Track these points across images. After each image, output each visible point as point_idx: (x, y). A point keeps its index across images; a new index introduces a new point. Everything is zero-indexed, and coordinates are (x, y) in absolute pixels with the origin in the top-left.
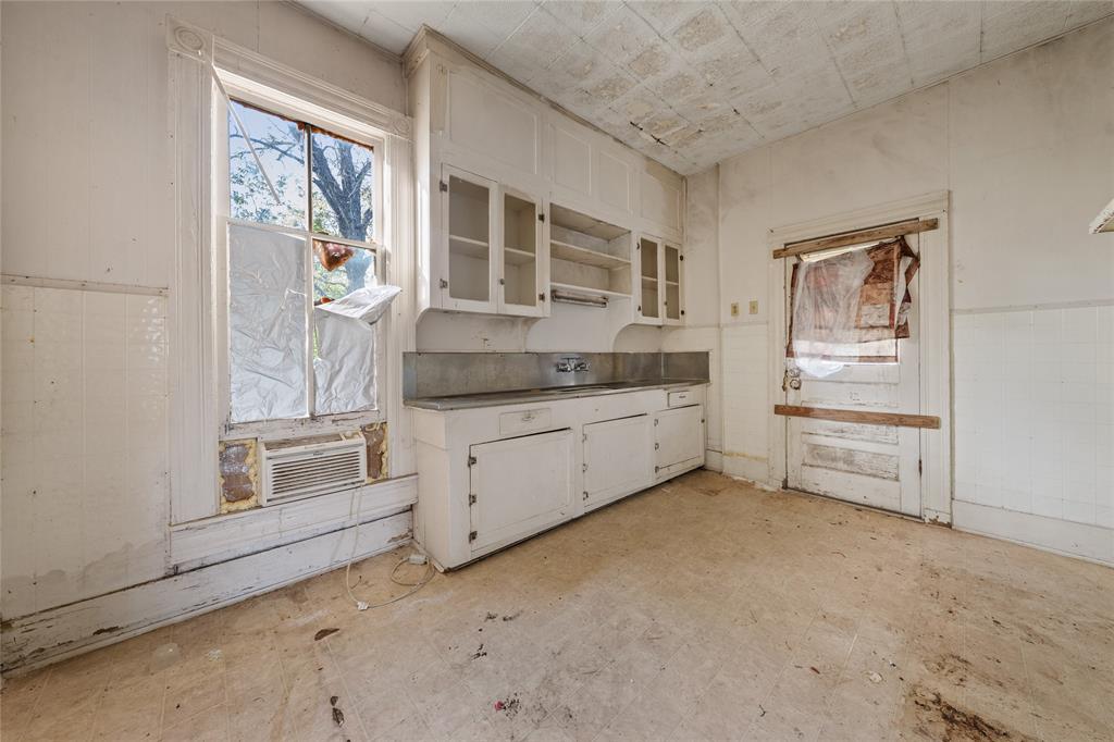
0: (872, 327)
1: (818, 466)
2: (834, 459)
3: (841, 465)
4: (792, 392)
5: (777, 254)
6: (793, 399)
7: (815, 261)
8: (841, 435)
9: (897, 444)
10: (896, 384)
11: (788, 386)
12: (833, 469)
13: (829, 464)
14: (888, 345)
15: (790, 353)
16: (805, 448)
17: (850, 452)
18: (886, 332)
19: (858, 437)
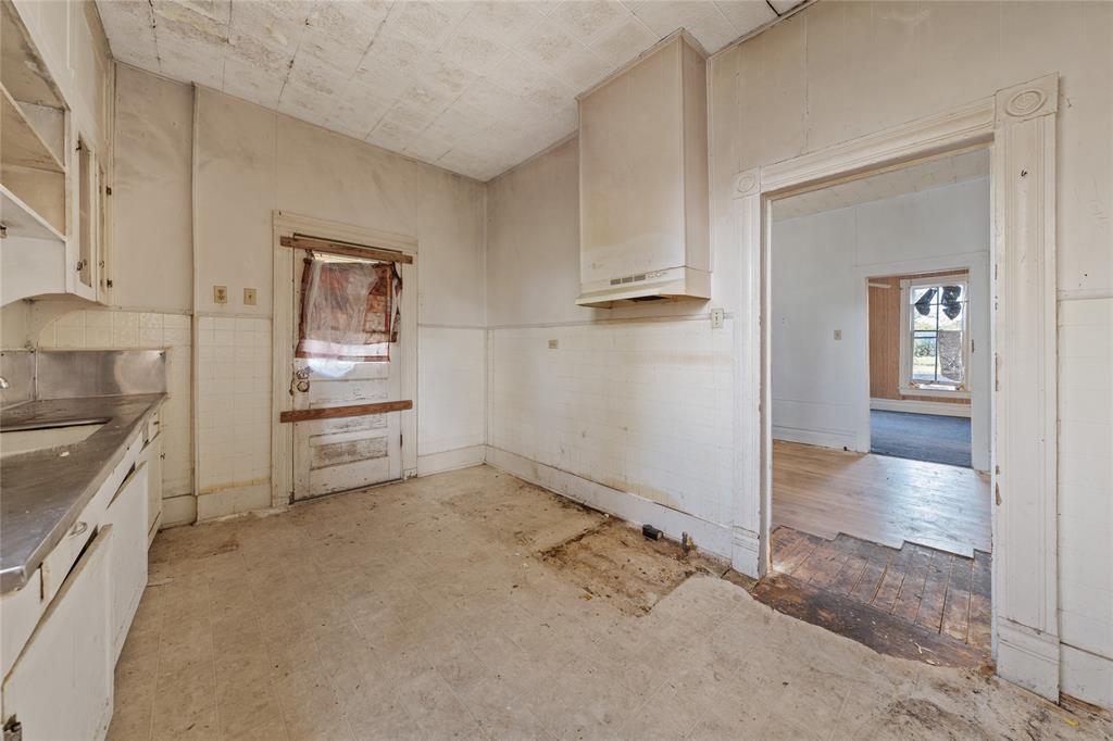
0: (374, 332)
1: (326, 466)
2: (340, 454)
3: (347, 458)
4: (299, 395)
5: (285, 242)
6: (300, 403)
7: (327, 261)
8: (345, 429)
9: (386, 427)
10: (386, 379)
11: (295, 390)
12: (339, 464)
13: (334, 461)
14: (381, 348)
15: (299, 353)
16: (313, 451)
17: (353, 444)
18: (383, 336)
19: (358, 428)
